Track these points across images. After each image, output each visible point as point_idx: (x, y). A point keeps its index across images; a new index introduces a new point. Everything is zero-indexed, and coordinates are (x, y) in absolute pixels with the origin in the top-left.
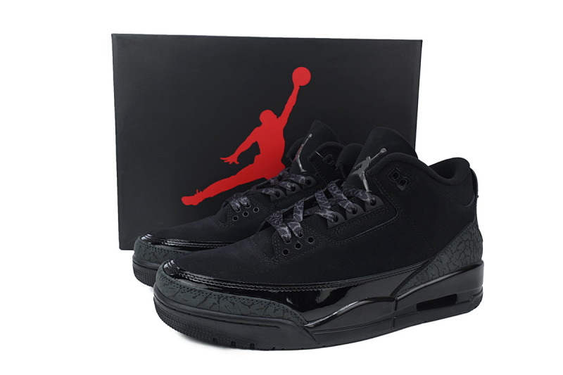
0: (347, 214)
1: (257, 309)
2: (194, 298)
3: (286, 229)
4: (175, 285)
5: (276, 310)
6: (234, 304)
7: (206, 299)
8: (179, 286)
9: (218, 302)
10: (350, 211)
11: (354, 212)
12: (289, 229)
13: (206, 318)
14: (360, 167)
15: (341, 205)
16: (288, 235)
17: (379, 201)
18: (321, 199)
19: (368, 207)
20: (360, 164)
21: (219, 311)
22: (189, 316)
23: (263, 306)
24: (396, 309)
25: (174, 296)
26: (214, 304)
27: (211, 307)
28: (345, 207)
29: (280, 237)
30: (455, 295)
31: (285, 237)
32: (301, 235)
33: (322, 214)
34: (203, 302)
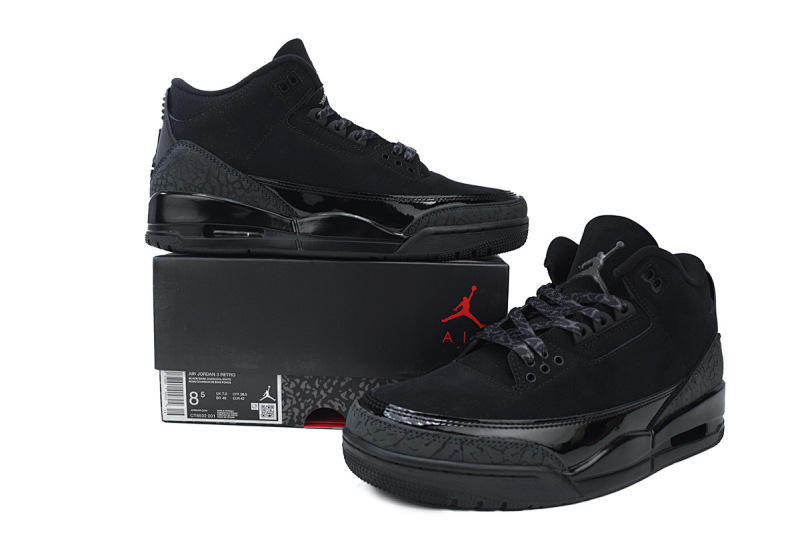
0: (595, 324)
1: (512, 455)
2: (427, 445)
3: (525, 347)
4: (397, 429)
5: (534, 454)
6: (482, 449)
7: (444, 445)
8: (402, 430)
9: (462, 449)
10: (598, 320)
11: (603, 322)
12: (529, 346)
13: (445, 472)
14: (591, 264)
15: (584, 313)
16: (530, 355)
17: (631, 308)
18: (544, 307)
19: (618, 315)
20: (589, 262)
21: (462, 461)
22: (421, 471)
23: (519, 450)
24: (653, 447)
25: (395, 445)
26: (456, 451)
27: (450, 457)
28: (592, 316)
29: (520, 357)
30: (705, 425)
31: (526, 358)
32: (545, 355)
33: (565, 327)
34: (439, 450)
